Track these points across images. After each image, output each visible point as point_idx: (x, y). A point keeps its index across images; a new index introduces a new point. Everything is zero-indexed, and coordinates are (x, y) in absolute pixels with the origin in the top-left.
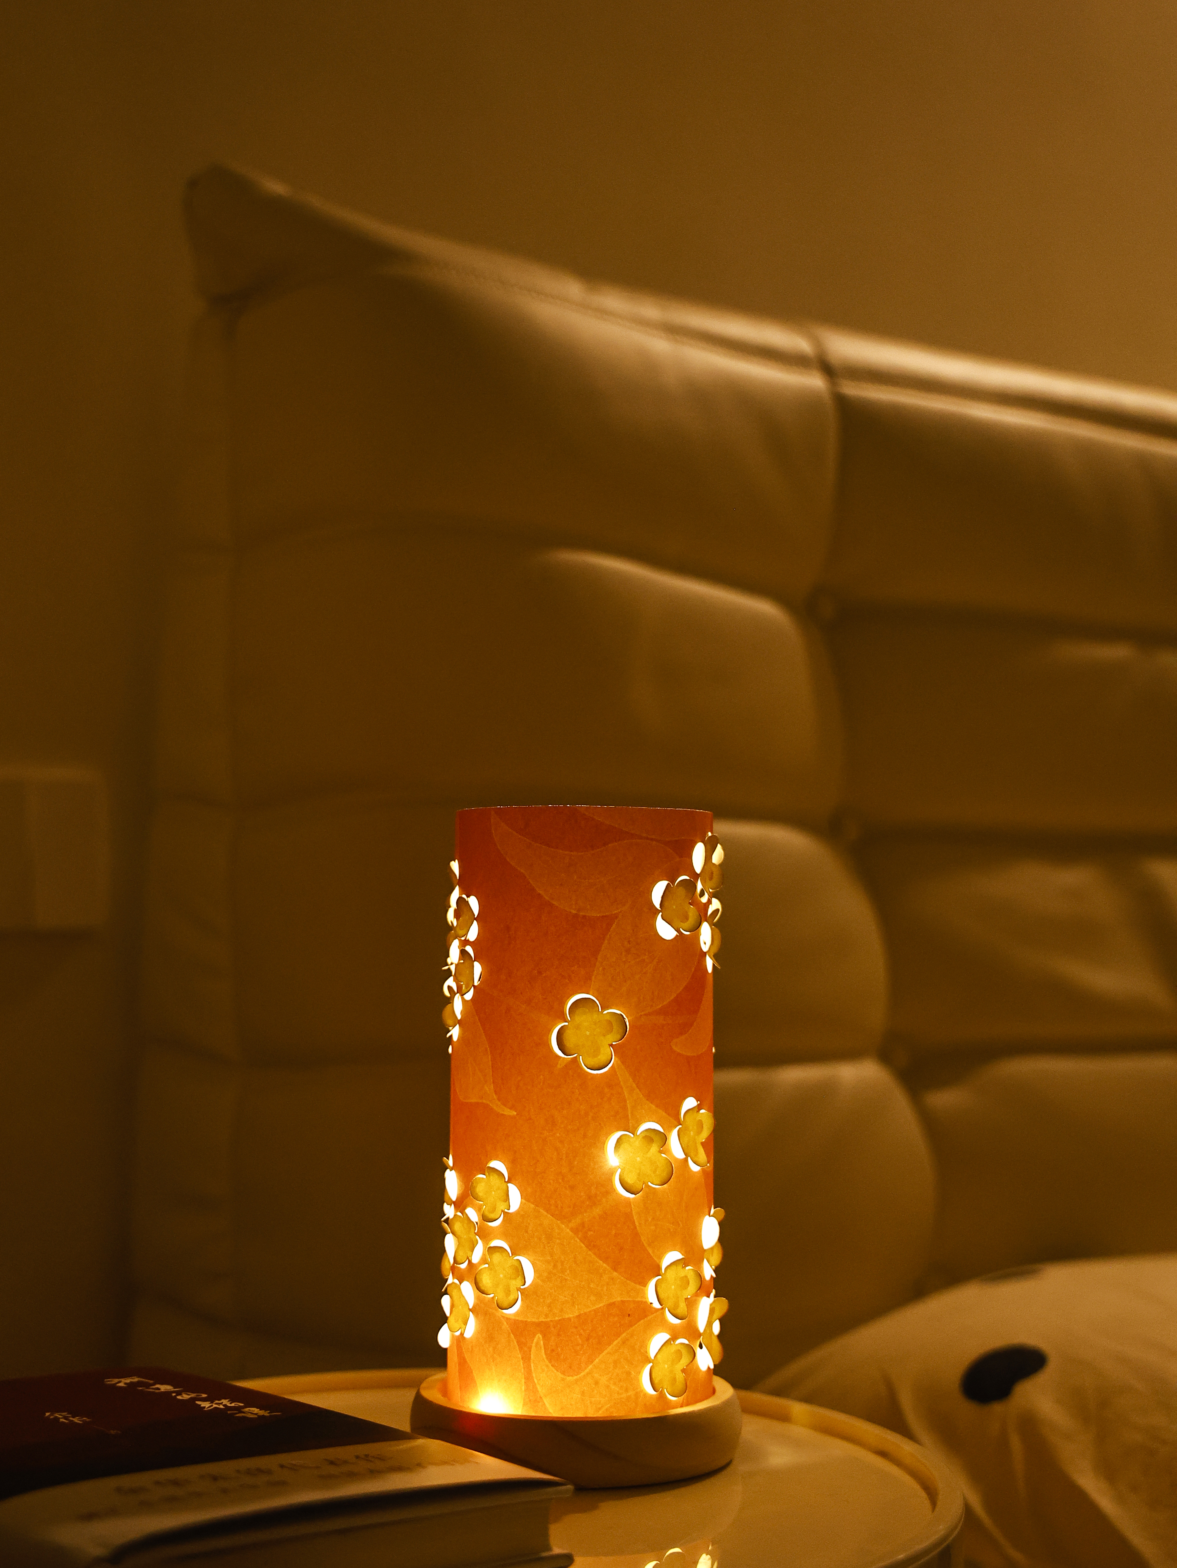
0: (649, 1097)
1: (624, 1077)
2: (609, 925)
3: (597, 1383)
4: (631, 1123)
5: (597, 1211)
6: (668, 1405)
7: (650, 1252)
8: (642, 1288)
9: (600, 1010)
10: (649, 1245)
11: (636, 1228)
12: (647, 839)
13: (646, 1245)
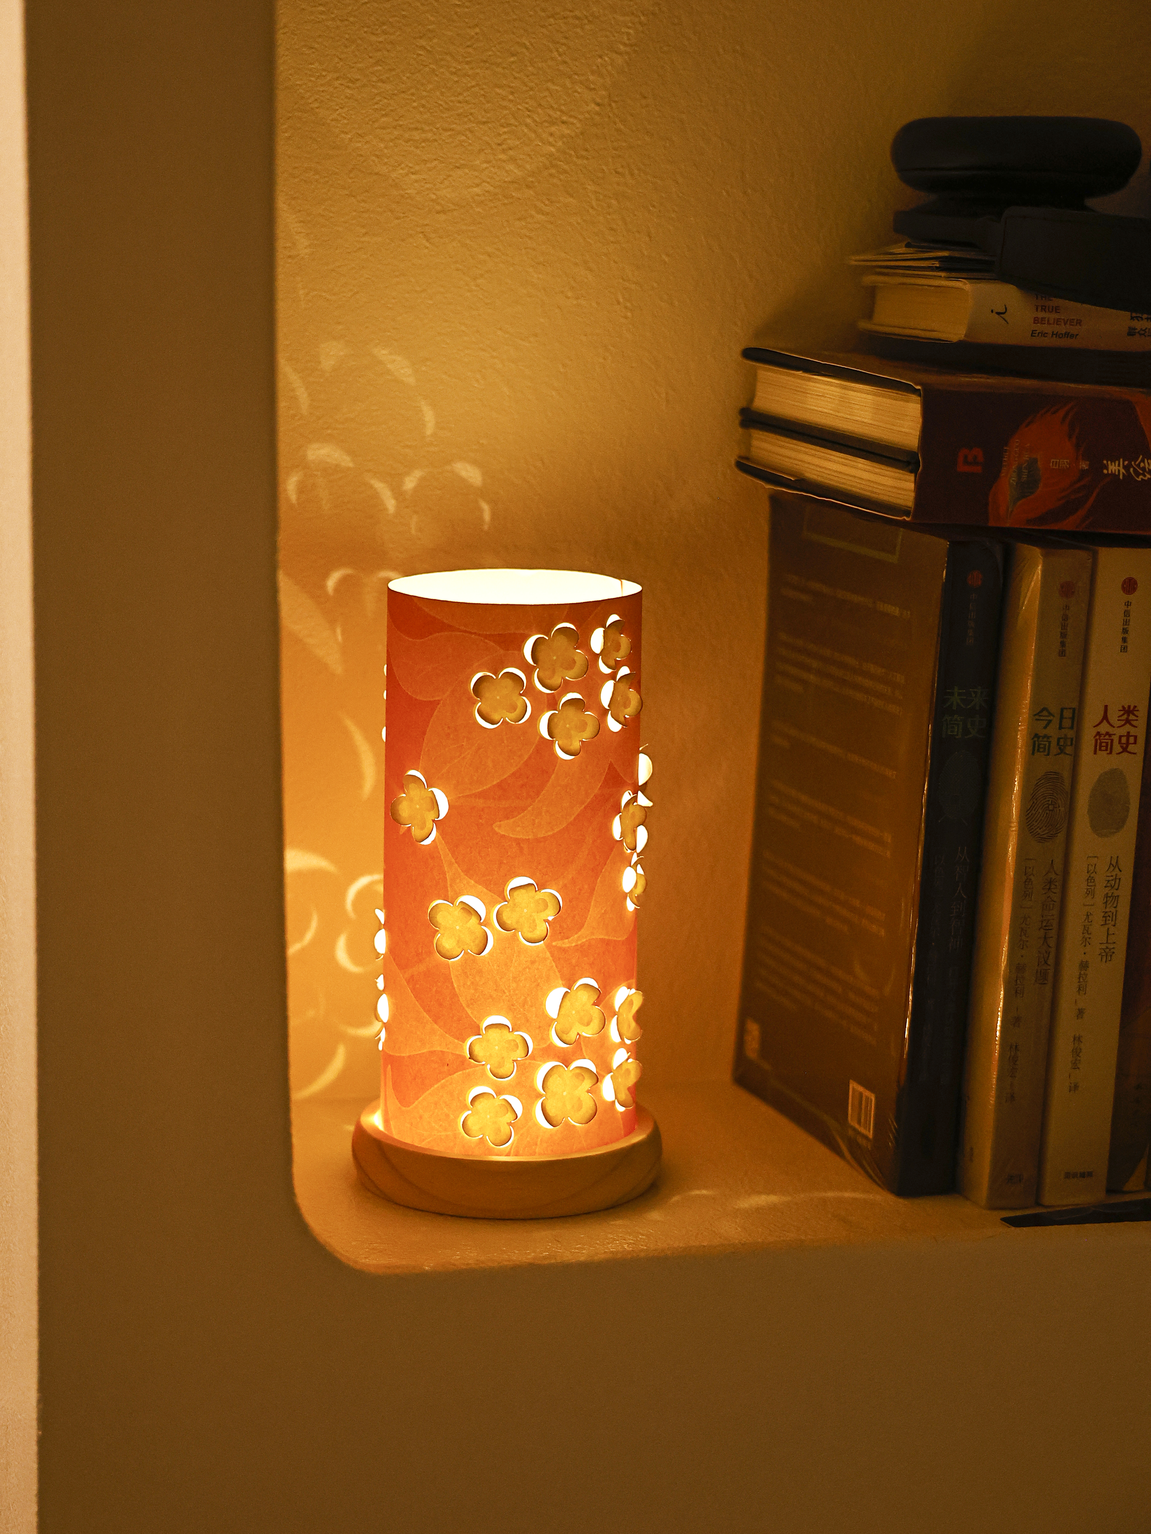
0: (467, 872)
1: (444, 851)
2: (433, 710)
3: (421, 1117)
4: (450, 894)
5: (422, 968)
6: (491, 1152)
7: (469, 1012)
8: (461, 1043)
9: (426, 788)
10: (468, 1006)
11: (454, 988)
12: (465, 632)
13: (464, 1005)
